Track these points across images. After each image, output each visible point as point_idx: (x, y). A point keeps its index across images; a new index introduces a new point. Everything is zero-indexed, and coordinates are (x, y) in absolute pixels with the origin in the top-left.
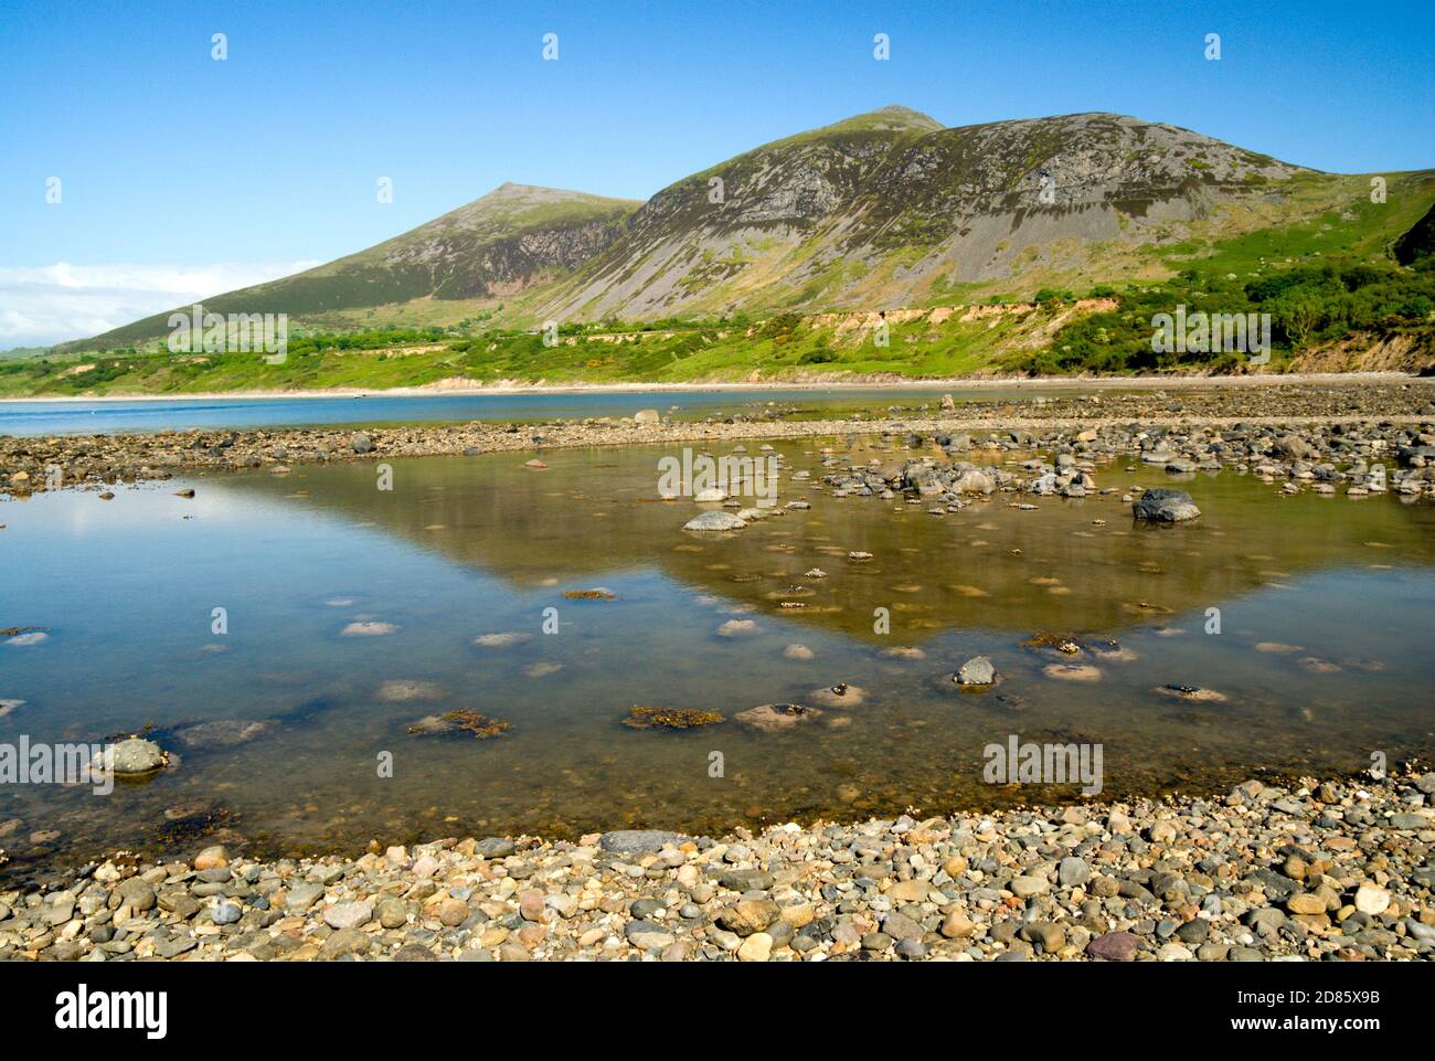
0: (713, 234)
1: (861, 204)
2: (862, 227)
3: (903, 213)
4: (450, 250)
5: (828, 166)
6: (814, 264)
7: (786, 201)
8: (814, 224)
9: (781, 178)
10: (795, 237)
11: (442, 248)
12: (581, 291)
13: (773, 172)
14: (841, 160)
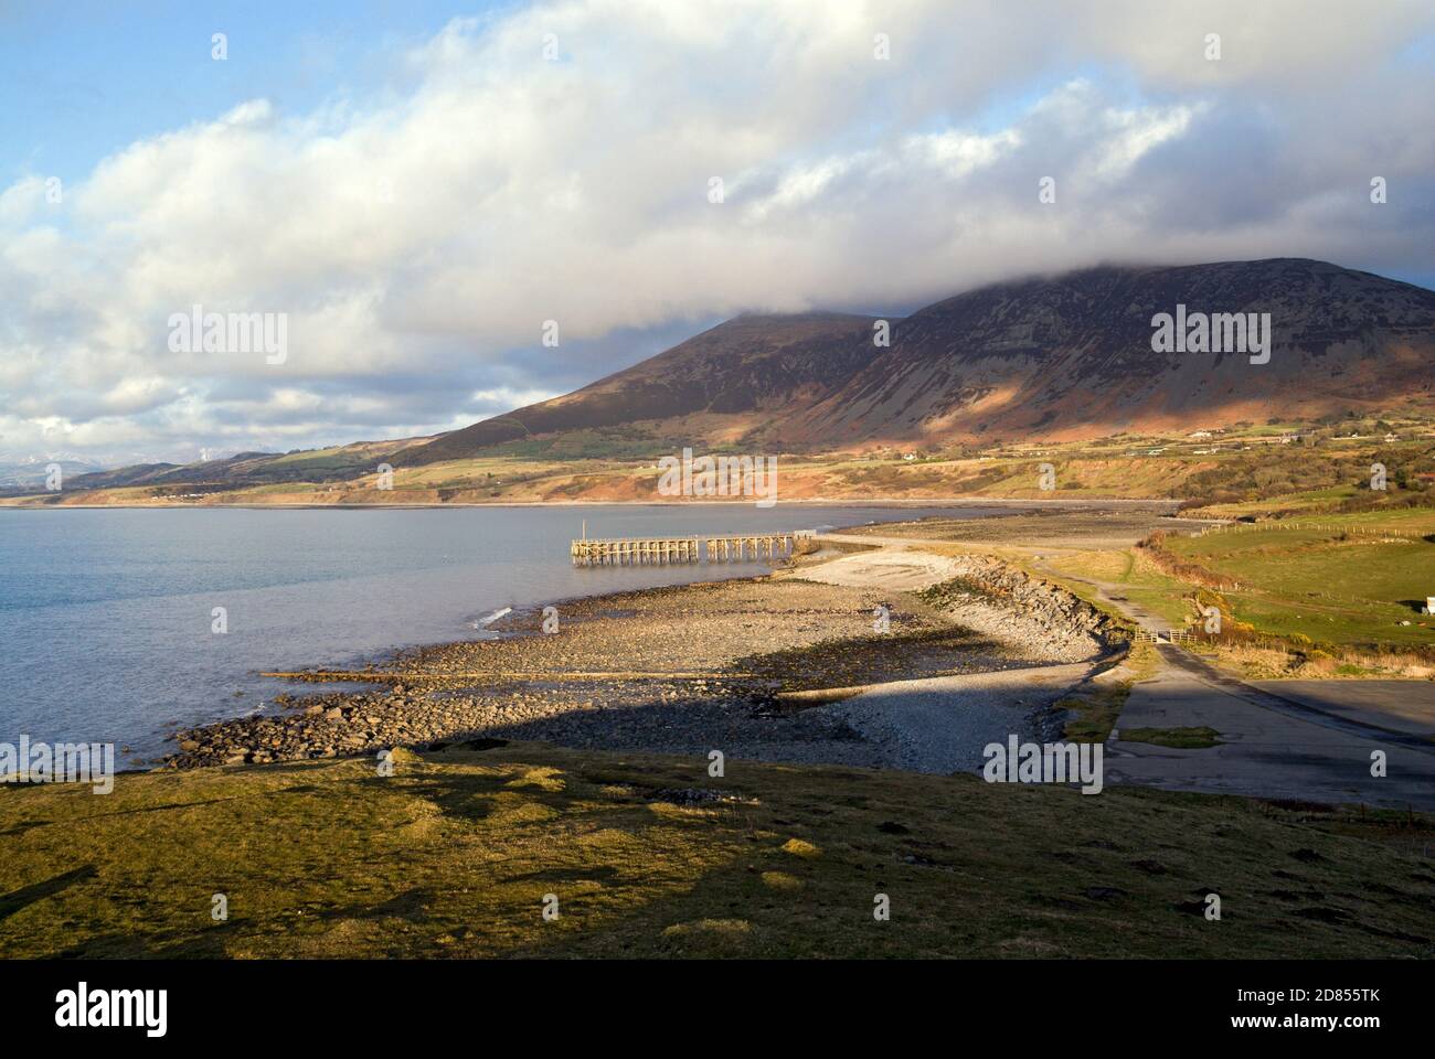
0: (962, 361)
1: (1090, 338)
2: (1090, 359)
3: (1124, 349)
4: (718, 368)
5: (1059, 301)
6: (1050, 391)
7: (1024, 333)
8: (1049, 353)
9: (1018, 312)
10: (1033, 366)
11: (710, 366)
12: (847, 409)
13: (1012, 304)
14: (1071, 295)
